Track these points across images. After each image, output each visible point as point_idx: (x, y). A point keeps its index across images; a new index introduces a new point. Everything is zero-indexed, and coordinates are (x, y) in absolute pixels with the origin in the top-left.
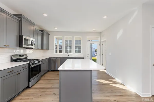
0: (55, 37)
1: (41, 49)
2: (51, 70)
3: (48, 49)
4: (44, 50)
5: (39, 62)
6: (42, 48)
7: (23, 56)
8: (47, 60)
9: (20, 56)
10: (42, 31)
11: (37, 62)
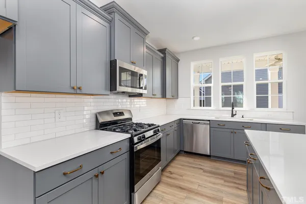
0: (193, 65)
1: (160, 96)
2: (186, 152)
3: (175, 96)
4: (168, 101)
5: (156, 133)
6: (164, 95)
7: (121, 114)
8: (176, 125)
9: (116, 114)
10: (163, 51)
11: (151, 133)
